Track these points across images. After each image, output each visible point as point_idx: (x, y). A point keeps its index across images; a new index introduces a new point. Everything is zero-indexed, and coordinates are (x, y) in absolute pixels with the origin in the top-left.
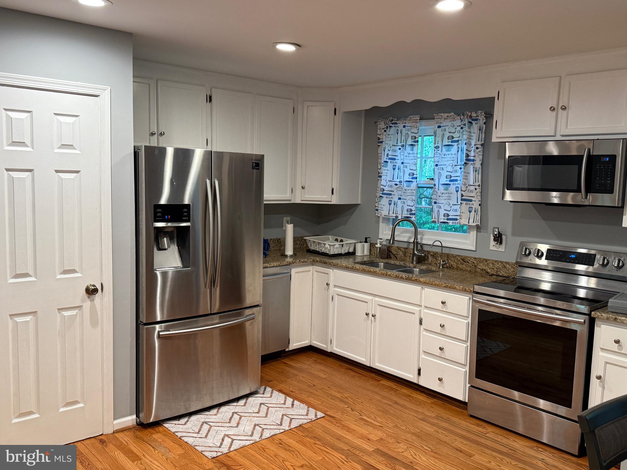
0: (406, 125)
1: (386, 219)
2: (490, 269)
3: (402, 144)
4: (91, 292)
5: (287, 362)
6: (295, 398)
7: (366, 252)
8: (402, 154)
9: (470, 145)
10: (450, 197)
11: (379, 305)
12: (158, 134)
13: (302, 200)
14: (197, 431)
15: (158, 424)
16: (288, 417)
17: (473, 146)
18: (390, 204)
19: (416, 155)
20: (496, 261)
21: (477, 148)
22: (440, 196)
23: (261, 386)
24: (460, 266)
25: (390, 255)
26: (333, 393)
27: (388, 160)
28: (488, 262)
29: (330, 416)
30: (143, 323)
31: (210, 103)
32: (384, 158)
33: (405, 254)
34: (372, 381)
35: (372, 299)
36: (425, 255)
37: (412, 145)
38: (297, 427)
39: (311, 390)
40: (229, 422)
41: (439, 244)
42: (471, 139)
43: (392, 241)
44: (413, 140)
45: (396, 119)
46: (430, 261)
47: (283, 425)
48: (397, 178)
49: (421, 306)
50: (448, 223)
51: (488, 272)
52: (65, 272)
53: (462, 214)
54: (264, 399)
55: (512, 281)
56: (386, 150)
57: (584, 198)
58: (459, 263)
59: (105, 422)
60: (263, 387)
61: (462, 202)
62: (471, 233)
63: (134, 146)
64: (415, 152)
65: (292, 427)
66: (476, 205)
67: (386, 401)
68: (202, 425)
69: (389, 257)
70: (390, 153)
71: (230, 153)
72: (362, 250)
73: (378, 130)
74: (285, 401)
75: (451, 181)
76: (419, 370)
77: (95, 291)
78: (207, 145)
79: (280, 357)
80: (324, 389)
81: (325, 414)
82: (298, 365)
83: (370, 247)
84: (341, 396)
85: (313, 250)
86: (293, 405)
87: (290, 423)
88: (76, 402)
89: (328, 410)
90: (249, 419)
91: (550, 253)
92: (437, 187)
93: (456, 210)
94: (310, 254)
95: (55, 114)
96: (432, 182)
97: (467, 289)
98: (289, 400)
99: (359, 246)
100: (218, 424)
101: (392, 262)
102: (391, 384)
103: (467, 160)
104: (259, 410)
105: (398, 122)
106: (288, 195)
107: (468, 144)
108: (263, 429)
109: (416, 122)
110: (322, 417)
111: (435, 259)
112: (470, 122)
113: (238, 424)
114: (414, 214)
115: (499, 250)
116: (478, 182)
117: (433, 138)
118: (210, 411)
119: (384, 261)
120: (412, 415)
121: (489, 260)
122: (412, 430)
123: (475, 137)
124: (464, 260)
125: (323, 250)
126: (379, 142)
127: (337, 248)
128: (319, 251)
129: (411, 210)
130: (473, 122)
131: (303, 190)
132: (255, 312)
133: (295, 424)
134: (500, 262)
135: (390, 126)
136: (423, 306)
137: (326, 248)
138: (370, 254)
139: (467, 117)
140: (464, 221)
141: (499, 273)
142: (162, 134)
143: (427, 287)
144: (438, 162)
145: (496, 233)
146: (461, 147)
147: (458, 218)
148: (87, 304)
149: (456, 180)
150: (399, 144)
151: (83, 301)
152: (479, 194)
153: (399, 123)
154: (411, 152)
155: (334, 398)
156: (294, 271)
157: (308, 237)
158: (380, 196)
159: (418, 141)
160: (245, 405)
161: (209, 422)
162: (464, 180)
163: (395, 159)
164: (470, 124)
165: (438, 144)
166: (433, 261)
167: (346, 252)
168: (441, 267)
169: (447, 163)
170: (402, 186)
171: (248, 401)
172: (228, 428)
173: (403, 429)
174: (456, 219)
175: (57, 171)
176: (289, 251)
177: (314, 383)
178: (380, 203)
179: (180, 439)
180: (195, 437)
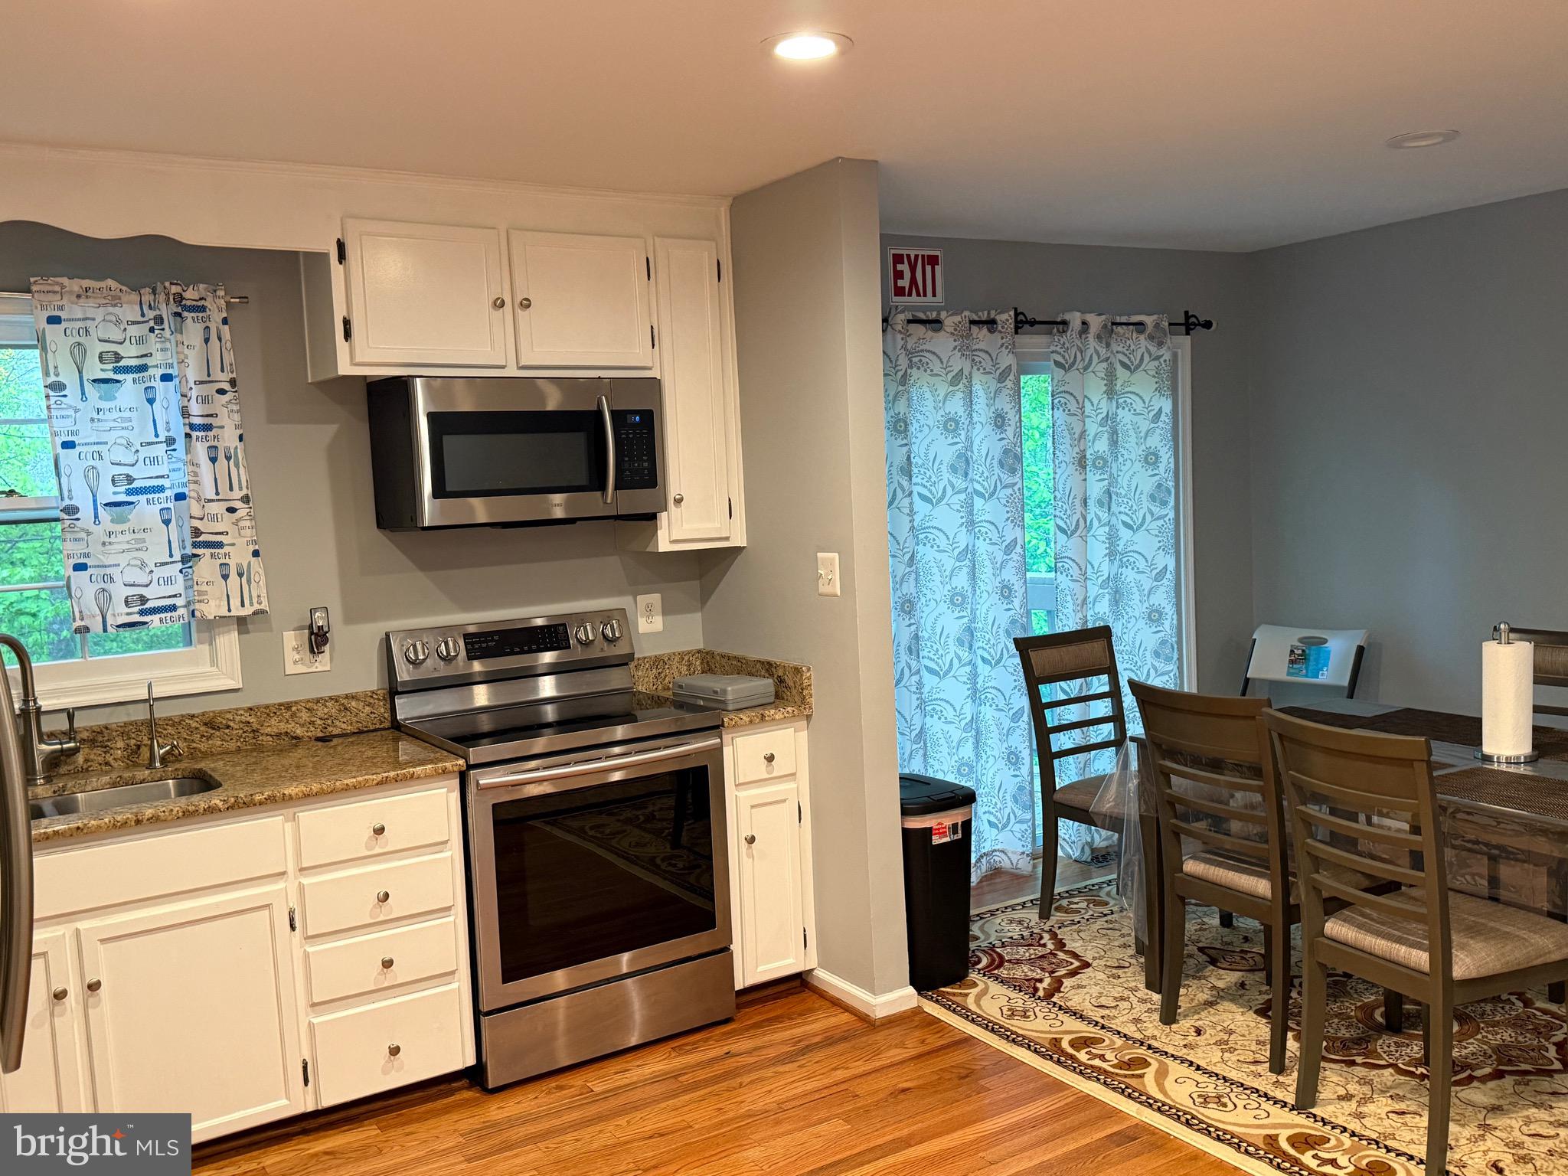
10: (139, 541)
11: (103, 941)
17: (193, 386)
20: (318, 701)
21: (222, 392)
22: (103, 544)
35: (74, 931)
42: (184, 364)
49: (286, 873)
50: (144, 623)
51: (297, 738)
53: (205, 589)
57: (608, 501)
58: (197, 737)
75: (134, 492)
76: (305, 1069)
91: (472, 644)
93: (171, 581)
97: (448, 766)
103: (190, 425)
111: (99, 751)
112: (178, 314)
115: (313, 669)
116: (241, 489)
117: (35, 355)
121: (296, 703)
124: (212, 723)
134: (331, 698)
136: (290, 870)
139: (165, 298)
141: (331, 729)
144: (72, 433)
145: (320, 624)
147: (178, 601)
149: (156, 489)
162: (195, 486)
164: (178, 319)
165: (60, 375)
168: (157, 764)
169: (110, 437)
174: (173, 608)
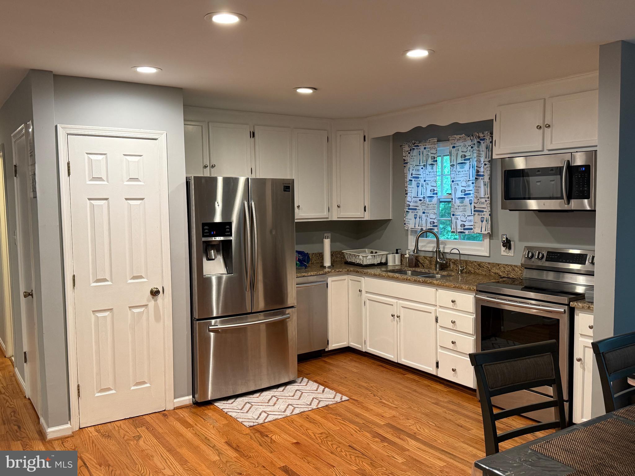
0: (426, 147)
1: (414, 232)
2: (502, 272)
3: (424, 163)
4: (155, 293)
5: (327, 361)
6: (326, 386)
7: (397, 262)
8: (424, 172)
9: (480, 162)
10: (465, 209)
11: (402, 307)
12: (210, 166)
13: (338, 218)
14: (240, 408)
15: (210, 403)
16: (317, 399)
17: (483, 163)
18: (415, 218)
19: (435, 173)
20: (506, 265)
21: (485, 165)
22: (456, 209)
23: (298, 377)
24: (477, 271)
25: (418, 264)
26: (361, 383)
27: (412, 179)
28: (500, 266)
29: (354, 400)
30: (196, 319)
31: (253, 138)
32: (409, 177)
33: (430, 262)
34: (398, 375)
35: (397, 302)
36: (447, 262)
37: (432, 164)
38: (324, 407)
39: (342, 381)
40: (267, 403)
41: (457, 252)
42: (480, 157)
43: (416, 251)
44: (432, 160)
45: (418, 142)
46: (452, 267)
47: (312, 405)
48: (421, 195)
50: (464, 232)
51: (500, 275)
52: (134, 278)
53: (475, 224)
54: (300, 387)
55: (521, 282)
56: (411, 170)
57: (566, 204)
58: (476, 268)
59: (167, 399)
60: (302, 378)
61: (475, 213)
62: (485, 240)
63: (186, 177)
64: (435, 171)
65: (319, 406)
66: (487, 215)
67: (406, 390)
68: (245, 404)
69: (417, 265)
70: (414, 172)
71: (272, 179)
72: (393, 261)
73: (404, 152)
74: (317, 388)
75: (465, 195)
76: (437, 363)
77: (158, 292)
78: (252, 173)
79: (321, 356)
80: (353, 380)
81: (350, 398)
82: (335, 363)
83: (401, 257)
84: (367, 386)
85: (350, 262)
86: (323, 391)
87: (318, 404)
88: (144, 383)
89: (353, 395)
90: (285, 401)
91: (549, 255)
92: (454, 200)
93: (470, 221)
94: (347, 265)
95: (125, 155)
96: (450, 197)
97: (471, 288)
98: (321, 388)
99: (390, 257)
100: (258, 404)
101: (418, 270)
102: (414, 377)
103: (477, 175)
104: (294, 394)
105: (419, 145)
106: (325, 214)
107: (479, 161)
108: (295, 408)
109: (434, 144)
110: (347, 400)
111: (455, 266)
112: (478, 142)
113: (275, 404)
114: (436, 226)
115: (508, 255)
116: (488, 194)
117: (449, 157)
119: (411, 269)
120: (426, 399)
121: (501, 264)
122: (423, 411)
123: (483, 154)
124: (480, 265)
125: (358, 261)
126: (405, 163)
127: (369, 259)
128: (354, 263)
129: (434, 223)
130: (481, 141)
131: (339, 209)
132: (291, 312)
133: (322, 404)
134: (510, 265)
135: (413, 149)
136: (438, 305)
137: (360, 259)
138: (401, 264)
139: (476, 137)
140: (477, 230)
141: (509, 275)
142: (213, 166)
143: (440, 288)
144: (454, 178)
145: (504, 240)
146: (472, 164)
147: (472, 227)
148: (152, 304)
149: (470, 194)
150: (422, 164)
151: (149, 301)
152: (488, 205)
153: (421, 146)
154: (432, 171)
155: (360, 386)
156: (330, 280)
157: (345, 251)
158: (407, 211)
159: (436, 161)
160: (283, 391)
161: (251, 402)
162: (476, 194)
163: (418, 178)
164: (478, 143)
165: (453, 162)
166: (454, 267)
167: (379, 262)
168: (460, 272)
169: (462, 179)
170: (425, 201)
171: (286, 388)
172: (266, 407)
173: (415, 410)
174: (471, 229)
175: (127, 199)
176: (327, 263)
177: (346, 376)
178: (406, 217)
179: (226, 413)
180: (238, 412)
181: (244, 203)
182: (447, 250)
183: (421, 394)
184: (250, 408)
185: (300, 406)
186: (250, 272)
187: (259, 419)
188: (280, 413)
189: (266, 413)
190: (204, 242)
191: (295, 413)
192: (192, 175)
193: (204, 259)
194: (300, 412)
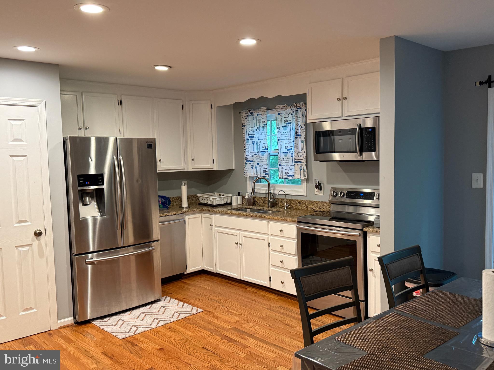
0: (259, 114)
1: (251, 178)
2: (315, 207)
3: (257, 126)
4: (38, 234)
5: (186, 282)
6: (185, 302)
7: (240, 202)
8: (258, 133)
9: (298, 125)
10: (288, 160)
11: (244, 236)
12: (84, 128)
13: (192, 169)
14: (114, 324)
15: (89, 322)
16: (178, 313)
17: (300, 126)
18: (252, 168)
19: (266, 134)
20: (319, 202)
21: (302, 127)
22: (282, 161)
23: (162, 296)
24: (298, 207)
25: (255, 203)
26: (212, 297)
27: (249, 138)
28: (314, 203)
29: (207, 311)
30: (74, 255)
31: (120, 105)
32: (247, 137)
33: (264, 201)
34: (241, 289)
35: (239, 233)
36: (276, 201)
37: (263, 127)
38: (183, 318)
39: (198, 297)
40: (137, 319)
41: (283, 193)
42: (298, 121)
43: (253, 193)
44: (263, 124)
45: (252, 110)
46: (280, 205)
47: (173, 318)
48: (256, 150)
49: (269, 234)
50: (288, 178)
51: (314, 210)
52: (20, 222)
53: (296, 172)
54: (164, 304)
55: (329, 214)
56: (248, 131)
57: (359, 156)
58: (297, 205)
59: (52, 321)
60: (165, 297)
61: (295, 163)
62: (303, 184)
63: (63, 138)
64: (266, 132)
65: (179, 318)
66: (304, 165)
67: (247, 300)
68: (119, 321)
69: (254, 204)
70: (250, 133)
71: (138, 139)
72: (236, 201)
73: (242, 118)
74: (178, 304)
75: (288, 150)
76: (270, 278)
77: (40, 233)
78: (120, 134)
79: (181, 278)
80: (207, 296)
81: (204, 310)
82: (192, 283)
83: (242, 198)
84: (217, 299)
85: (203, 203)
86: (183, 306)
87: (179, 316)
88: (31, 309)
89: (207, 308)
90: (151, 316)
92: (280, 154)
93: (292, 170)
94: (201, 206)
95: (9, 119)
96: (277, 151)
97: (294, 220)
98: (181, 303)
99: (234, 198)
100: (129, 320)
101: (255, 207)
102: (254, 290)
103: (296, 135)
104: (159, 310)
105: (253, 112)
106: (182, 166)
107: (297, 125)
108: (159, 321)
109: (264, 112)
110: (201, 312)
111: (282, 204)
112: (297, 110)
113: (143, 319)
114: (268, 174)
116: (304, 150)
117: (276, 122)
118: (125, 313)
119: (250, 207)
120: (262, 306)
121: (315, 201)
122: (259, 315)
123: (300, 120)
124: (300, 202)
125: (209, 202)
126: (243, 126)
127: (218, 200)
128: (206, 204)
129: (266, 171)
130: (298, 110)
131: (193, 162)
132: (155, 245)
133: (181, 317)
134: (321, 202)
135: (249, 115)
136: (270, 234)
137: (211, 201)
138: (242, 204)
139: (294, 107)
140: (297, 176)
141: (321, 209)
142: (87, 128)
143: (272, 221)
144: (280, 137)
145: (316, 183)
146: (293, 127)
147: (294, 174)
148: (36, 243)
149: (291, 149)
150: (256, 127)
151: (33, 241)
152: (305, 158)
153: (255, 113)
154: (263, 132)
155: (212, 300)
156: (187, 218)
157: (199, 195)
158: (246, 163)
159: (266, 124)
160: (150, 308)
161: (123, 319)
162: (296, 149)
163: (253, 137)
165: (279, 125)
166: (281, 205)
167: (225, 203)
168: (286, 209)
169: (285, 138)
170: (259, 155)
171: (152, 306)
172: (136, 322)
173: (254, 315)
174: (293, 176)
175: (11, 156)
176: (185, 204)
177: (201, 293)
178: (245, 167)
179: (102, 329)
180: (113, 328)
181: (114, 158)
182: (276, 192)
183: (259, 302)
184: (122, 324)
185: (163, 319)
186: (120, 214)
187: (130, 332)
188: (147, 326)
189: (136, 327)
190: (79, 190)
191: (160, 325)
192: (68, 136)
193: (81, 205)
194: (163, 324)
